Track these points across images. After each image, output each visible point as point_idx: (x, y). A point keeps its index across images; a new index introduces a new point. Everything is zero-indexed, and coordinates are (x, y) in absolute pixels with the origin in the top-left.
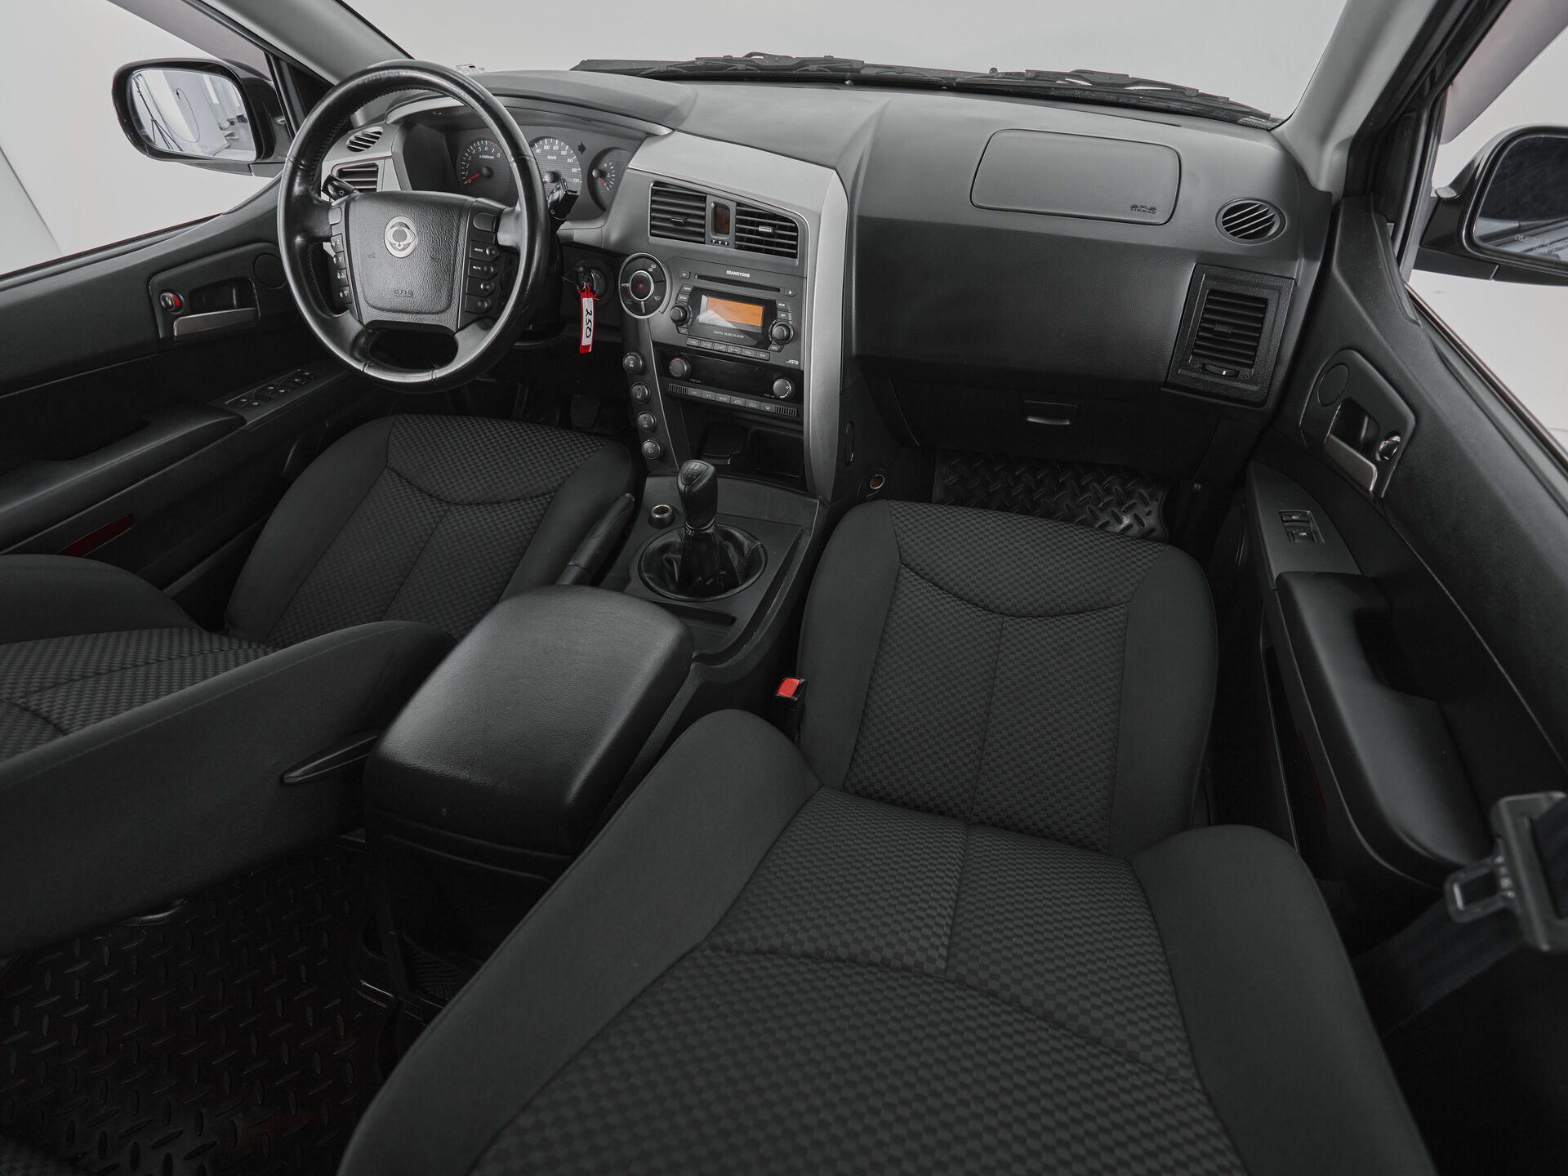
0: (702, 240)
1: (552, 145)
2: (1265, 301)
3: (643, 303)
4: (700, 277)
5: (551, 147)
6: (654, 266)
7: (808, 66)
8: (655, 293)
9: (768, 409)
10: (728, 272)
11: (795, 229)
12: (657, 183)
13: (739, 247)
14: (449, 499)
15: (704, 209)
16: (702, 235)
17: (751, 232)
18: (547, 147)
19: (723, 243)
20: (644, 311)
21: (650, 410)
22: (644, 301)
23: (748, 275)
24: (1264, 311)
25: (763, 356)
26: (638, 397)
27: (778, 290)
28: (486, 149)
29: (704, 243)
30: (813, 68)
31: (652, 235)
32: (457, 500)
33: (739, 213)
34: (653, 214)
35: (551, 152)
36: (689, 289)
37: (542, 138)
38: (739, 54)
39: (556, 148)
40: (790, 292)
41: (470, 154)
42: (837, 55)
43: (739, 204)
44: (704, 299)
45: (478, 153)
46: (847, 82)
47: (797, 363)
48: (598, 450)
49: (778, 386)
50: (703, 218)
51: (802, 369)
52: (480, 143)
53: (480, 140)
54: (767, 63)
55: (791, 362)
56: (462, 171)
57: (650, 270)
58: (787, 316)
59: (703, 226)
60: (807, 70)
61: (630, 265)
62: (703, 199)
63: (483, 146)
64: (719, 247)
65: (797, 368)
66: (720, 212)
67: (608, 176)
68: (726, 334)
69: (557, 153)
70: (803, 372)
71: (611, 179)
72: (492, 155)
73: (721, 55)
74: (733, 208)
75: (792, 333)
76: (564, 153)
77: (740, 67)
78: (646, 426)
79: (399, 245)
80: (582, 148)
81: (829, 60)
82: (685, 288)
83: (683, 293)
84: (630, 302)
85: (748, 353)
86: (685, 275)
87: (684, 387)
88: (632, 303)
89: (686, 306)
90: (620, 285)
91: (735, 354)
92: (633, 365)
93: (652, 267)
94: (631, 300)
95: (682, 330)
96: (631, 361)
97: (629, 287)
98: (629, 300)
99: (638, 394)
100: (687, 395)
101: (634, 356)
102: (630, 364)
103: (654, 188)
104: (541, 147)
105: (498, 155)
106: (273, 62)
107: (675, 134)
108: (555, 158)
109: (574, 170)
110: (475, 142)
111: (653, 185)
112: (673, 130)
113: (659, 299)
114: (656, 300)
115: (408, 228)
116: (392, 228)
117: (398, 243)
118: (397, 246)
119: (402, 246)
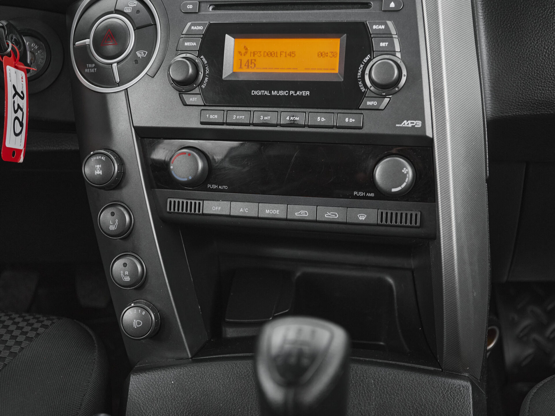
3: (115, 66)
4: (217, 7)
8: (137, 47)
9: (362, 218)
20: (118, 80)
21: (134, 252)
22: (118, 63)
25: (349, 120)
26: (111, 229)
27: (367, 5)
36: (201, 28)
40: (392, 5)
44: (229, 41)
47: (418, 124)
48: (38, 335)
49: (384, 172)
51: (429, 134)
55: (407, 124)
57: (127, 10)
58: (392, 44)
65: (420, 133)
68: (274, 93)
70: (432, 140)
75: (404, 72)
78: (127, 280)
82: (193, 28)
83: (190, 35)
84: (92, 68)
85: (321, 119)
86: (191, 7)
87: (197, 202)
88: (95, 69)
89: (197, 57)
90: (74, 44)
91: (293, 124)
92: (101, 174)
93: (130, 5)
94: (94, 65)
95: (191, 99)
96: (96, 166)
97: (89, 45)
98: (90, 65)
99: (111, 223)
100: (203, 214)
101: (102, 158)
102: (96, 171)
113: (144, 55)
114: (140, 56)
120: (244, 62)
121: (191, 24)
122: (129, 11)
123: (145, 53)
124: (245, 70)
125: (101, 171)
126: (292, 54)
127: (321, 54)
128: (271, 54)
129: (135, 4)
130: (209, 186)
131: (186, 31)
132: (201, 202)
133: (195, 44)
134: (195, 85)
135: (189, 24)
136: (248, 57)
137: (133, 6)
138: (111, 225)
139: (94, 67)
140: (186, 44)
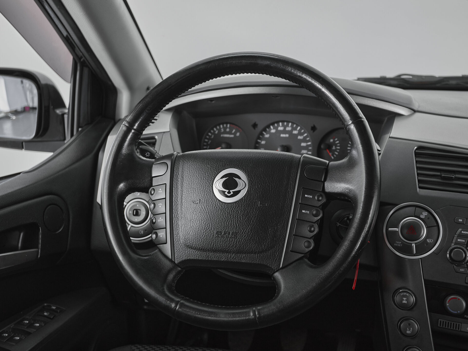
1: (285, 127)
3: (414, 245)
5: (285, 128)
8: (427, 237)
12: (420, 148)
18: (281, 128)
20: (415, 252)
22: (416, 244)
26: (408, 332)
28: (228, 130)
31: (420, 188)
34: (420, 172)
35: (284, 132)
37: (278, 122)
38: (390, 75)
39: (289, 129)
41: (214, 133)
45: (220, 133)
52: (223, 126)
53: (223, 124)
57: (422, 217)
61: (395, 214)
63: (225, 129)
67: (334, 148)
69: (290, 133)
71: (336, 150)
72: (232, 134)
76: (295, 132)
79: (229, 193)
80: (314, 128)
82: (462, 232)
83: (461, 236)
84: (399, 244)
86: (461, 220)
87: (458, 324)
88: (401, 245)
89: (465, 248)
90: (387, 229)
92: (406, 303)
93: (424, 214)
94: (400, 243)
95: (461, 270)
96: (403, 298)
97: (398, 231)
98: (398, 242)
99: (408, 329)
100: (461, 331)
101: (407, 294)
102: (403, 301)
103: (416, 151)
104: (276, 128)
105: (238, 134)
106: (79, 68)
107: (417, 114)
108: (287, 135)
109: (303, 144)
110: (219, 125)
111: (416, 149)
112: (415, 111)
113: (431, 241)
114: (429, 242)
115: (239, 178)
116: (222, 178)
117: (228, 191)
118: (226, 193)
119: (232, 193)
121: (462, 230)
122: (423, 217)
123: (432, 241)
125: (406, 301)
129: (426, 214)
130: (465, 316)
131: (458, 233)
132: (460, 324)
133: (464, 241)
134: (464, 263)
135: (460, 230)
137: (425, 215)
138: (408, 330)
139: (400, 244)
140: (458, 240)
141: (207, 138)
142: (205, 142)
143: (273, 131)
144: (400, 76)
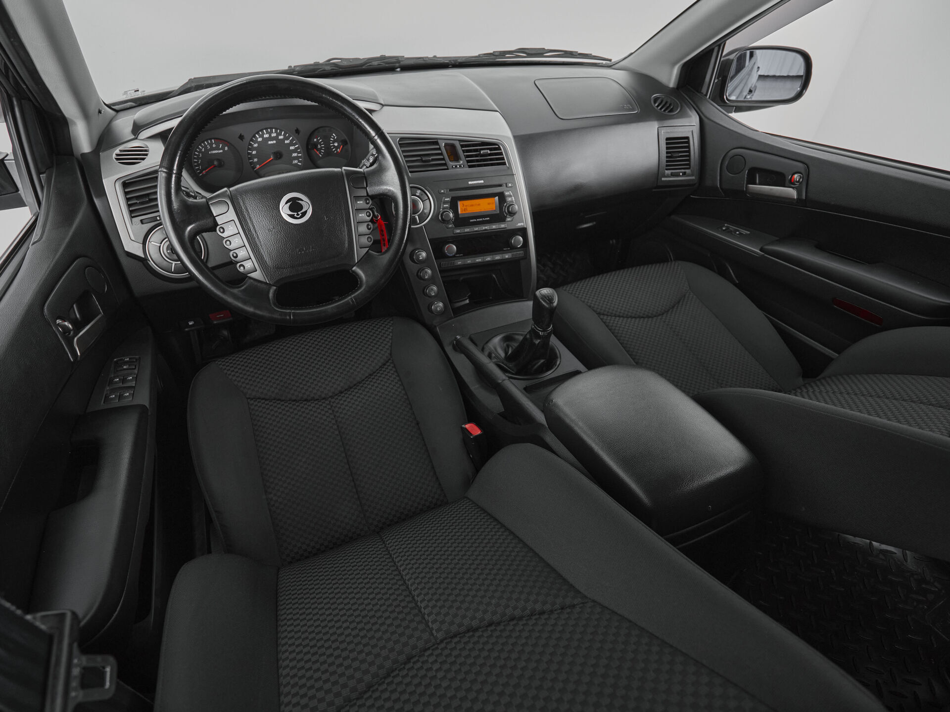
0: (446, 167)
1: (270, 134)
2: (687, 138)
3: (417, 217)
4: (453, 190)
5: (270, 135)
6: (419, 191)
7: (370, 62)
8: (424, 208)
9: (507, 257)
10: (470, 183)
11: (499, 149)
12: (402, 139)
13: (470, 167)
14: (323, 396)
15: (439, 149)
16: (445, 164)
17: (476, 156)
18: (266, 136)
19: (460, 166)
20: (419, 222)
21: (434, 283)
22: (418, 215)
23: (482, 182)
24: (688, 142)
25: (503, 226)
26: (426, 277)
27: (500, 185)
28: (214, 146)
29: (448, 169)
30: (375, 63)
31: (410, 172)
32: (330, 394)
33: (462, 146)
34: (407, 159)
35: (271, 138)
37: (262, 130)
38: (322, 60)
39: (274, 135)
40: (510, 185)
41: (200, 152)
42: (388, 54)
43: (460, 141)
44: (459, 203)
45: (207, 150)
46: (398, 69)
47: (523, 224)
49: (515, 241)
50: (441, 154)
52: (208, 142)
53: (207, 140)
54: (345, 63)
55: (519, 224)
56: (196, 166)
57: (418, 194)
58: (512, 199)
59: (443, 159)
60: (370, 65)
62: (436, 143)
63: (211, 144)
64: (459, 169)
66: (451, 149)
67: (319, 147)
68: (478, 220)
69: (276, 138)
70: (524, 228)
71: (321, 148)
72: (220, 149)
73: (312, 62)
74: (457, 144)
75: (518, 208)
76: (281, 137)
77: (328, 68)
78: (433, 294)
79: (298, 215)
80: (297, 131)
81: (383, 58)
82: (446, 199)
83: (445, 202)
85: (494, 227)
86: (443, 191)
87: (454, 262)
91: (486, 230)
95: (449, 226)
96: (420, 256)
100: (455, 265)
101: (421, 253)
102: (420, 258)
103: (400, 142)
104: (262, 136)
105: (226, 148)
106: (15, 103)
107: (385, 108)
108: (275, 142)
109: (292, 148)
110: (203, 142)
111: (399, 141)
112: (383, 105)
113: (427, 211)
115: (302, 200)
116: (286, 203)
117: (296, 213)
118: (295, 216)
119: (301, 215)
120: (463, 209)
124: (464, 212)
125: (422, 258)
126: (479, 205)
127: (489, 204)
128: (472, 205)
131: (443, 201)
133: (448, 205)
134: (451, 221)
135: (444, 198)
136: (464, 207)
140: (445, 206)
141: (195, 158)
142: (195, 162)
143: (260, 139)
144: (329, 60)
